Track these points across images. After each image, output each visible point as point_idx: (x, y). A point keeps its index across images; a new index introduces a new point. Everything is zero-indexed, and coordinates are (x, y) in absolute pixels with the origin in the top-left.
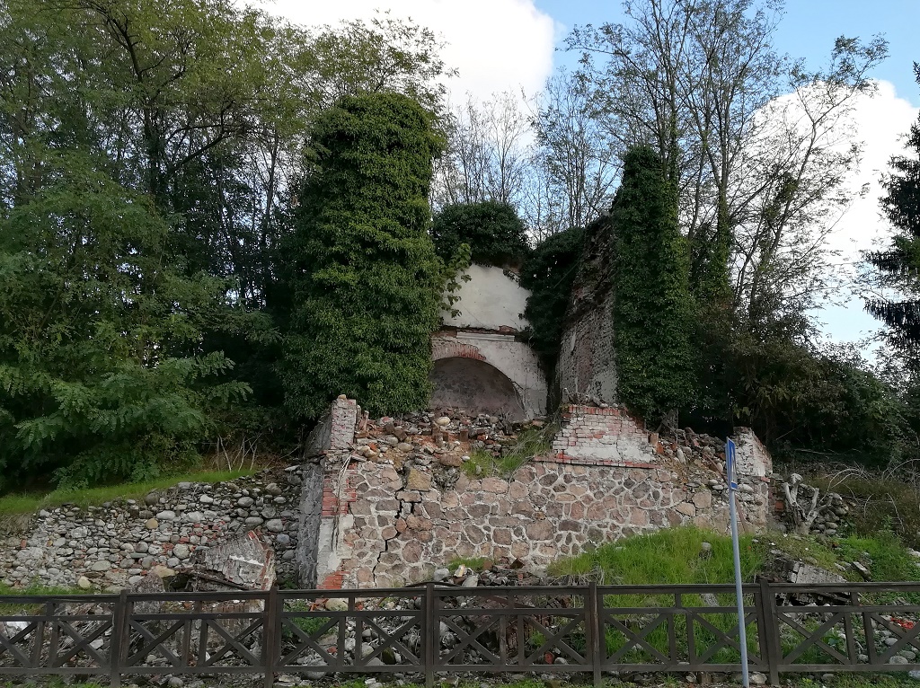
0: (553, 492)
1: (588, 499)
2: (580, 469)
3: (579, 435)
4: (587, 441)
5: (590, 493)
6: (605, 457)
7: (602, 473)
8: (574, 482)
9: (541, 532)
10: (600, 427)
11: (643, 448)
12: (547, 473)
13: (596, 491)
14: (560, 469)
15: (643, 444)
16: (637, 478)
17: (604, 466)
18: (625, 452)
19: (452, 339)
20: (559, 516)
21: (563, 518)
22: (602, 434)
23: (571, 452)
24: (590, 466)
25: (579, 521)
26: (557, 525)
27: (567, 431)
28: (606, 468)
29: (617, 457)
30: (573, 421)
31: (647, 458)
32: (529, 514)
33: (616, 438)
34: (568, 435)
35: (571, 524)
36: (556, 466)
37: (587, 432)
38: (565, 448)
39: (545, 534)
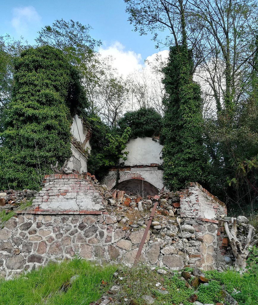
0: (28, 235)
1: (51, 239)
2: (48, 218)
3: (50, 194)
4: (56, 197)
5: (53, 235)
6: (67, 208)
7: (64, 220)
8: (43, 227)
9: (16, 263)
10: (65, 188)
11: (95, 200)
12: (25, 222)
13: (58, 233)
14: (35, 219)
15: (95, 197)
16: (89, 222)
17: (65, 215)
18: (81, 204)
19: (129, 171)
20: (29, 252)
21: (31, 254)
22: (66, 192)
23: (44, 206)
24: (55, 215)
25: (43, 255)
26: (27, 258)
27: (43, 192)
28: (66, 216)
29: (76, 208)
30: (47, 184)
31: (98, 207)
32: (9, 251)
33: (76, 194)
34: (43, 195)
35: (37, 258)
36: (32, 217)
37: (55, 191)
38: (39, 203)
39: (18, 265)
